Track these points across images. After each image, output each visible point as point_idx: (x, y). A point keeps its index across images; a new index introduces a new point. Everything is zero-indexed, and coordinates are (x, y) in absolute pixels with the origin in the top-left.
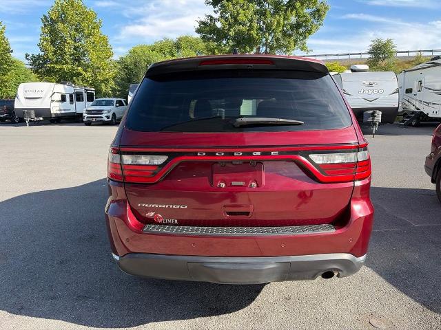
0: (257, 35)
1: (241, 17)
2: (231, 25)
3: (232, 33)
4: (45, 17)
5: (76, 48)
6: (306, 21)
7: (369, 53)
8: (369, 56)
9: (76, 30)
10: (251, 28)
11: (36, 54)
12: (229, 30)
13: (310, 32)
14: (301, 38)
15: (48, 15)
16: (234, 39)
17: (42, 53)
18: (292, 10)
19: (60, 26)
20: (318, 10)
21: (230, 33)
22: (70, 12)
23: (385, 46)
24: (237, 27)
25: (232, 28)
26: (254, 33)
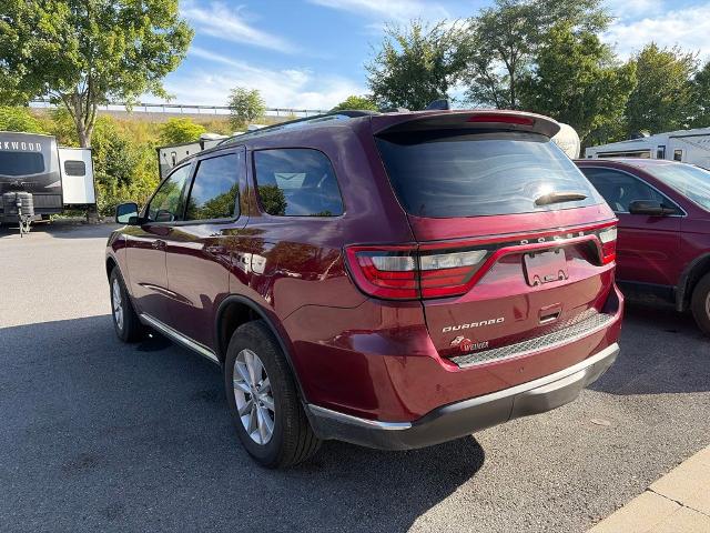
0: (78, 60)
1: (45, 24)
3: (26, 52)
6: (161, 48)
7: (230, 108)
8: (228, 112)
10: (66, 46)
12: (20, 45)
13: (169, 66)
14: (153, 74)
16: (29, 62)
18: (137, 27)
20: (178, 34)
21: (24, 51)
23: (251, 98)
25: (26, 40)
26: (73, 56)
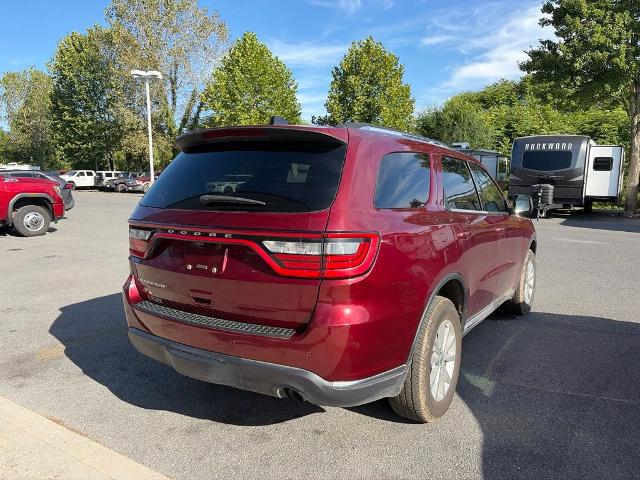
2: (576, 53)
4: (337, 69)
5: (368, 106)
9: (371, 82)
11: (323, 116)
12: (573, 61)
15: (339, 67)
17: (329, 115)
19: (352, 79)
21: (576, 65)
22: (365, 58)
24: (587, 55)
25: (579, 56)
